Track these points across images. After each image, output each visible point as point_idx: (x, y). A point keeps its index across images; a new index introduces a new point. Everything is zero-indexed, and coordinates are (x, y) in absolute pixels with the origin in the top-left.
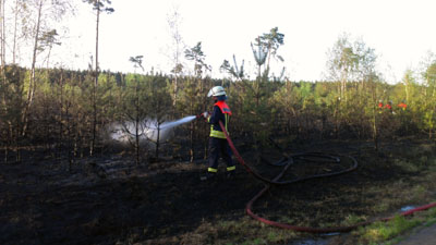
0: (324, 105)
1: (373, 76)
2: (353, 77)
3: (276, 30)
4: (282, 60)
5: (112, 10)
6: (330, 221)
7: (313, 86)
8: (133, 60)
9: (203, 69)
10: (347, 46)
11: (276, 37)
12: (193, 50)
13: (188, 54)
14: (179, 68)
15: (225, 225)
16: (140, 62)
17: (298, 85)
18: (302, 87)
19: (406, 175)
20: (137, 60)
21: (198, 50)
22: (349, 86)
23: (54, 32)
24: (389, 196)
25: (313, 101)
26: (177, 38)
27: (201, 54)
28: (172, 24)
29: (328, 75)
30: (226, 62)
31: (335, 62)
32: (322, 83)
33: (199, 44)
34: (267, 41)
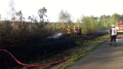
0: (58, 29)
1: (70, 21)
2: (65, 21)
3: (44, 8)
4: (47, 16)
7: (56, 23)
9: (23, 19)
10: (63, 13)
11: (44, 10)
12: (19, 13)
13: (17, 14)
14: (14, 18)
17: (51, 23)
18: (53, 24)
22: (65, 23)
24: (75, 51)
25: (56, 28)
26: (13, 9)
27: (21, 14)
28: (11, 6)
29: (59, 21)
30: (30, 17)
31: (61, 17)
32: (58, 23)
33: (21, 11)
34: (42, 11)
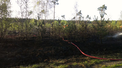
3: (104, 5)
4: (106, 14)
5: (58, 4)
7: (116, 22)
8: (62, 16)
9: (81, 18)
11: (104, 7)
12: (79, 13)
13: (77, 14)
16: (64, 17)
17: (111, 22)
20: (63, 16)
21: (80, 13)
25: (116, 27)
27: (81, 14)
30: (88, 16)
32: (119, 21)
33: (81, 11)
34: (101, 9)
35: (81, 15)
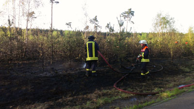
0: (150, 43)
1: (174, 30)
2: (165, 31)
3: (130, 9)
4: (133, 23)
5: (58, 2)
6: (148, 90)
8: (67, 24)
9: (98, 28)
10: (161, 17)
11: (131, 13)
13: (91, 21)
14: (87, 27)
15: (105, 91)
16: (70, 25)
17: (141, 34)
18: (143, 35)
19: (184, 73)
20: (69, 24)
21: (95, 19)
22: (163, 34)
23: (33, 13)
26: (86, 15)
27: (97, 21)
28: (84, 9)
29: (153, 30)
31: (157, 24)
32: (152, 33)
33: (96, 17)
34: (126, 15)
35: (97, 23)
